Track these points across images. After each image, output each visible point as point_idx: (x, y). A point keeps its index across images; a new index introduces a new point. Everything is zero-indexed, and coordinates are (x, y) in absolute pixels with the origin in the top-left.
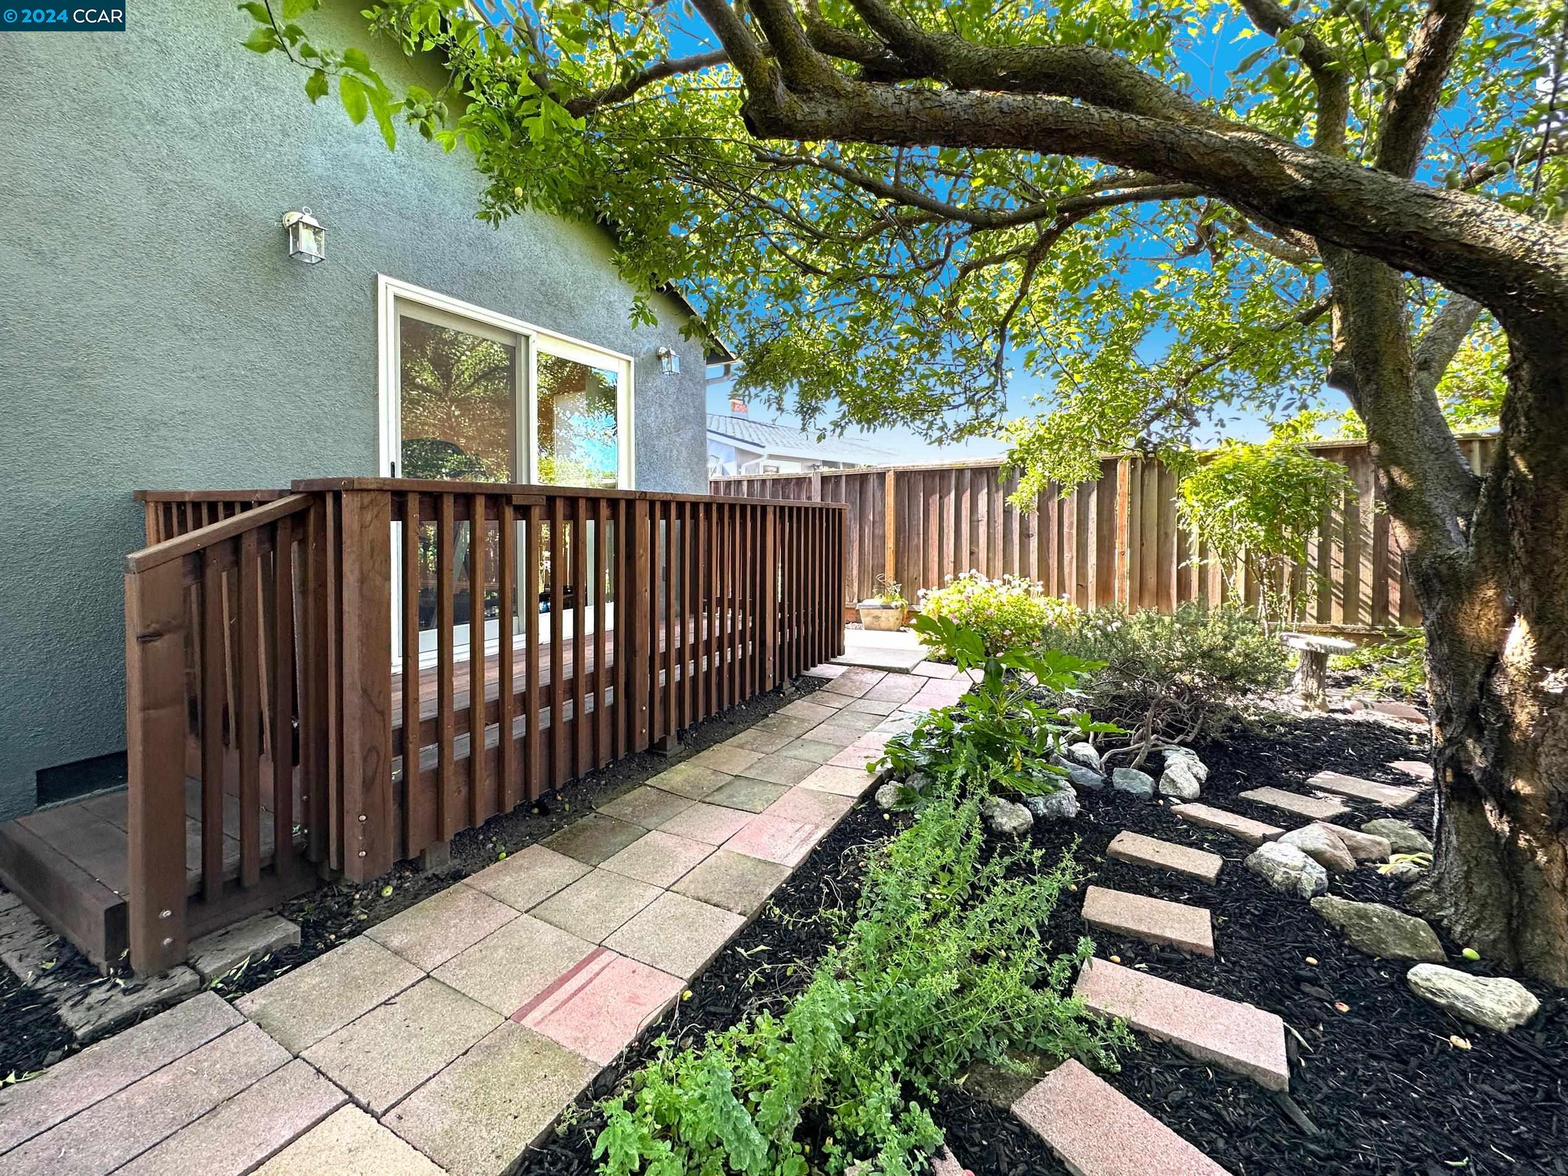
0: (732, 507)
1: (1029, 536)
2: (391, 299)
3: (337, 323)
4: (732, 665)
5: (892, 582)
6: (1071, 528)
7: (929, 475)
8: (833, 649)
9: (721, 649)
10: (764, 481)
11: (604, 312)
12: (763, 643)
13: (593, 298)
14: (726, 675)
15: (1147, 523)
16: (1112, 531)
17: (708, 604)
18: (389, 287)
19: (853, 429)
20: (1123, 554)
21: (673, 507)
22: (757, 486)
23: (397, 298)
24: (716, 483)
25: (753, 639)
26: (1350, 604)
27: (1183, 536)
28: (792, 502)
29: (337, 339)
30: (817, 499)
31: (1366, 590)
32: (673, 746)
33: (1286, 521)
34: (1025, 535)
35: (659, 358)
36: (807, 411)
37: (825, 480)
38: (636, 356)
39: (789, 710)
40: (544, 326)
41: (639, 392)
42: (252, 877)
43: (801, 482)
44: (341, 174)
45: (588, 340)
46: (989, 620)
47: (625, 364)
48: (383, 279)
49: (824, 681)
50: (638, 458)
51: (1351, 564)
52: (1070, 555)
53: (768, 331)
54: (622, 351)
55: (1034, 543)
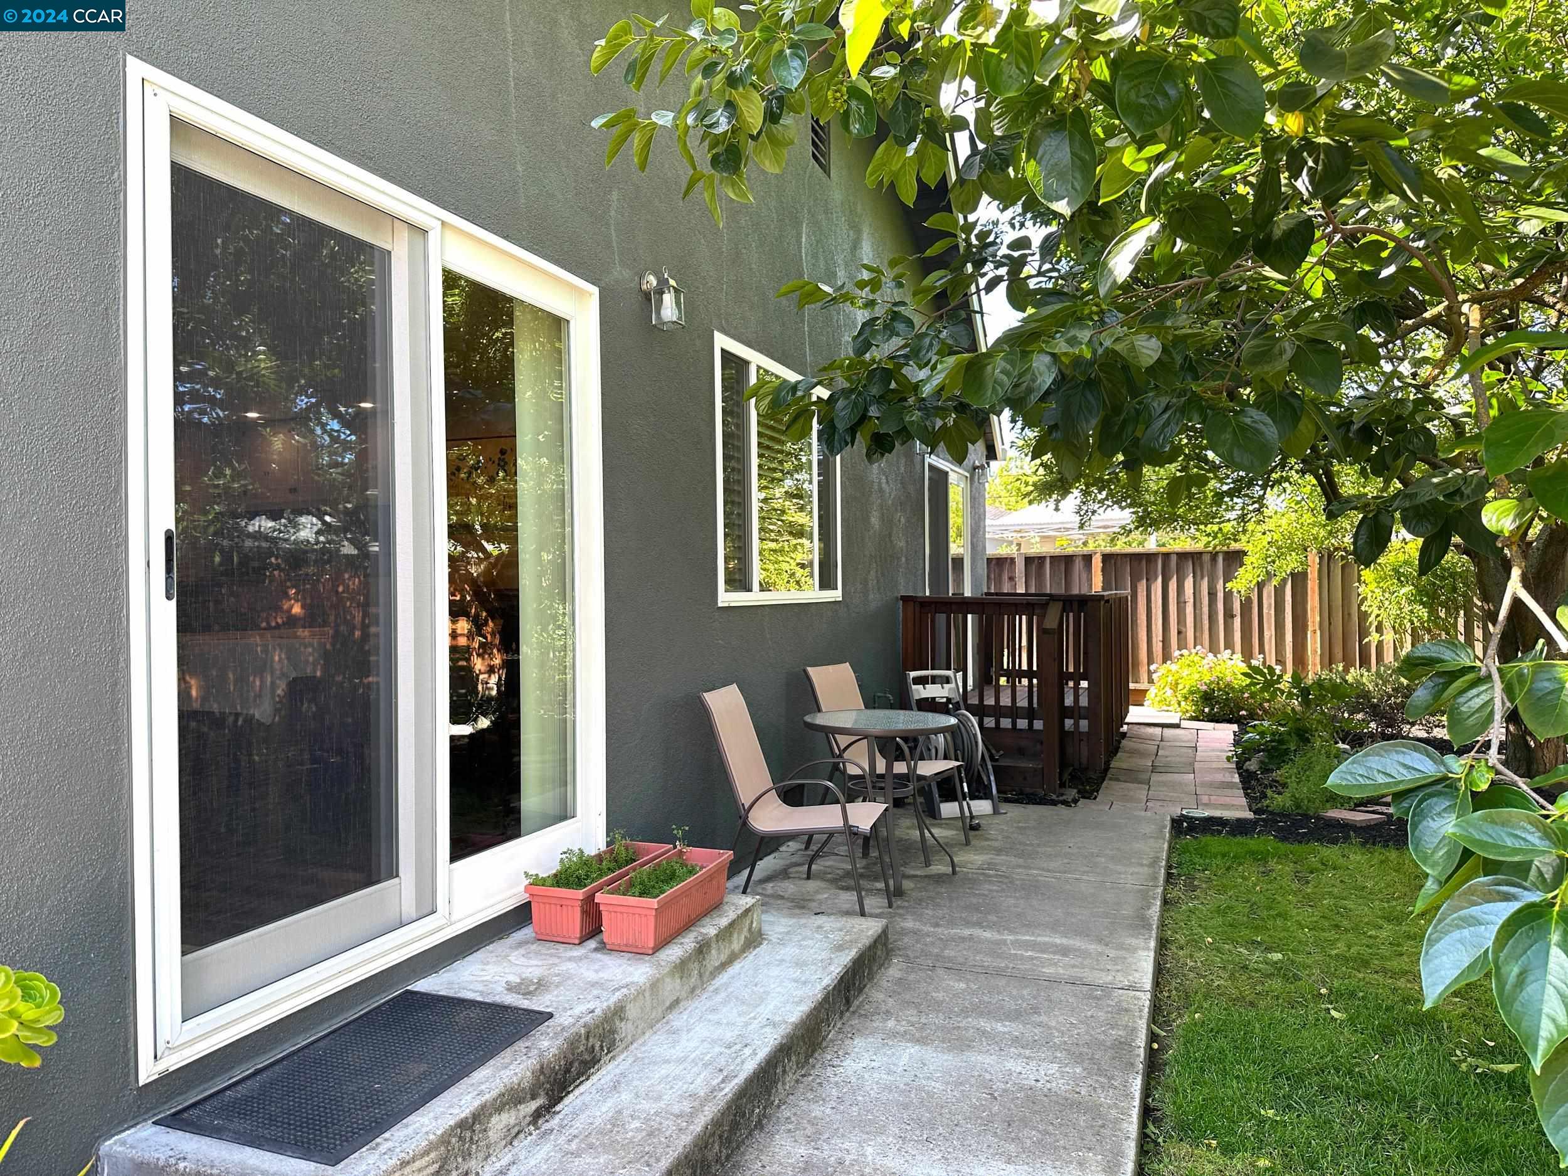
1: (1232, 616)
6: (1270, 609)
7: (1135, 558)
15: (1333, 604)
16: (1305, 612)
20: (1315, 632)
27: (1363, 616)
33: (1441, 604)
34: (1229, 615)
35: (975, 470)
37: (1028, 560)
43: (1005, 563)
52: (1269, 633)
55: (1237, 622)
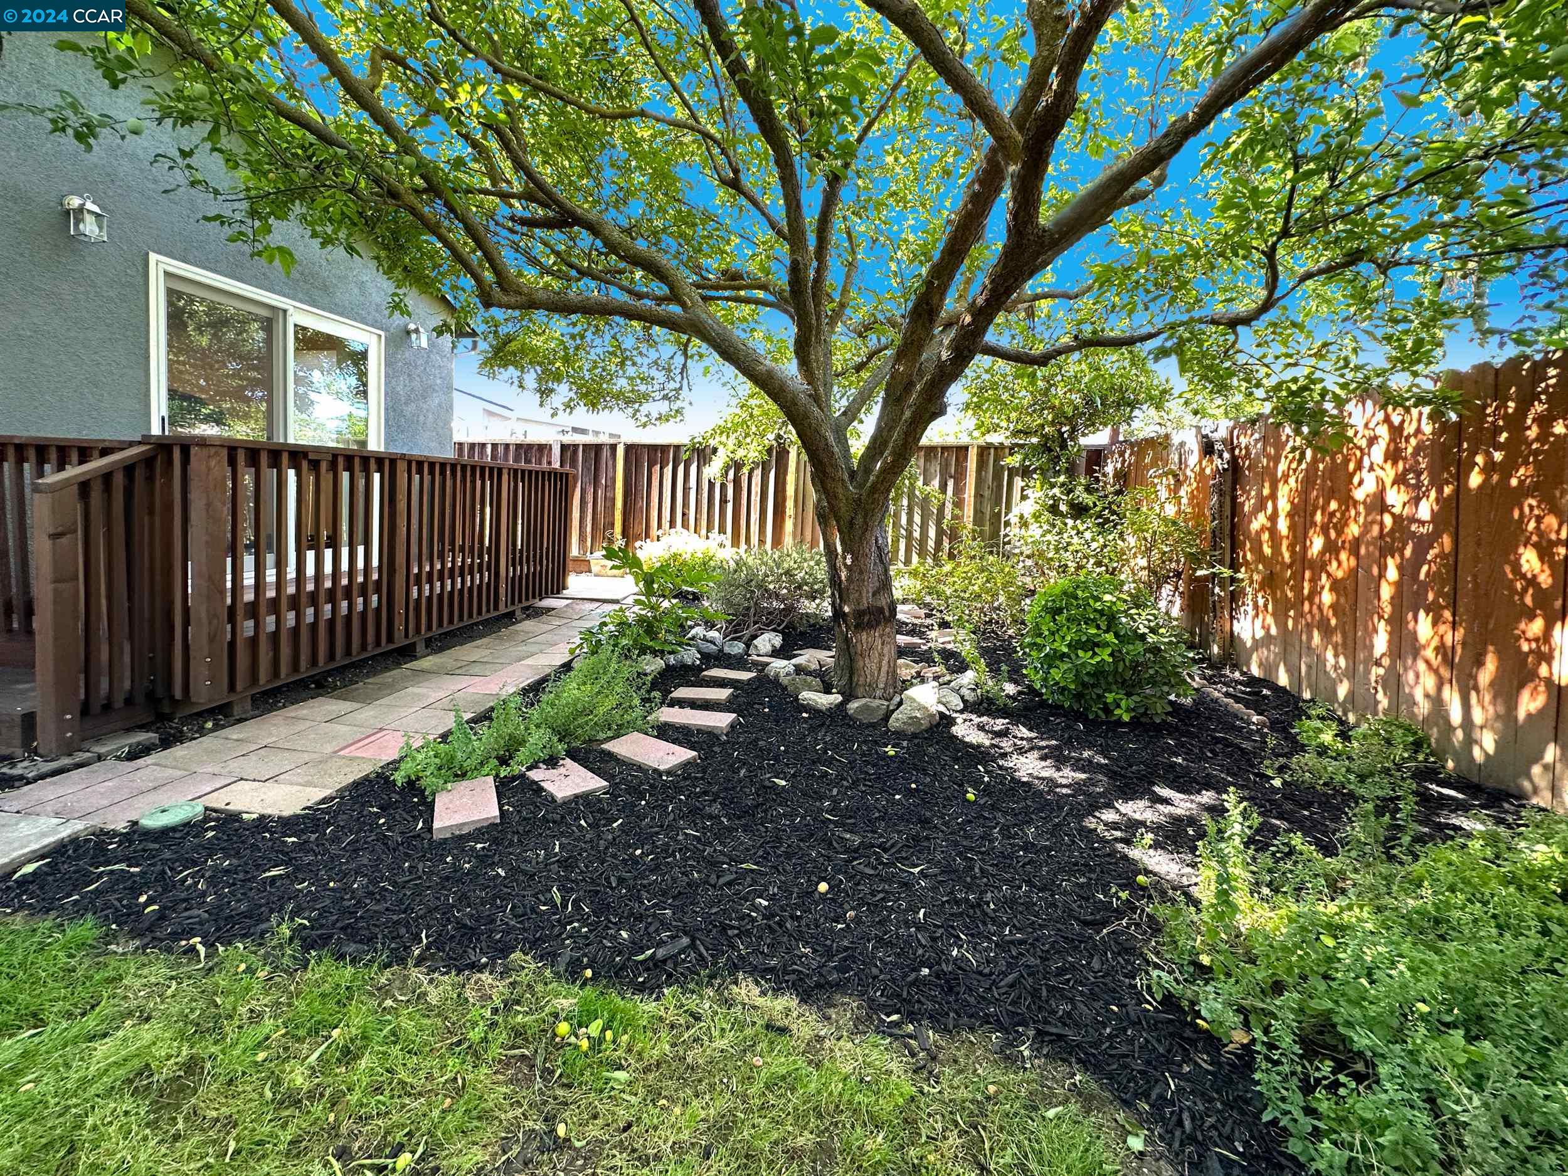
0: (473, 468)
1: (726, 502)
2: (161, 274)
3: (111, 294)
4: (471, 589)
5: (619, 537)
6: (756, 496)
7: (653, 448)
8: (557, 587)
9: (462, 575)
10: (507, 446)
11: (356, 291)
12: (497, 574)
13: (346, 277)
14: (466, 595)
15: (806, 494)
16: (784, 500)
17: (453, 550)
18: (159, 264)
19: (581, 410)
20: (790, 516)
21: (426, 466)
22: (501, 450)
23: (166, 273)
24: (461, 444)
25: (489, 570)
26: (922, 553)
28: (533, 466)
29: (112, 306)
30: (556, 465)
31: (931, 543)
32: (420, 648)
34: (724, 501)
35: (408, 333)
36: (545, 393)
37: (564, 448)
38: (386, 330)
39: (518, 627)
40: (301, 301)
41: (389, 363)
42: (119, 702)
43: (543, 449)
44: (115, 163)
45: (341, 314)
46: (684, 563)
47: (375, 338)
48: (153, 257)
49: (549, 610)
50: (387, 421)
51: (924, 527)
52: (755, 516)
53: (510, 324)
54: (372, 326)
55: (730, 506)
